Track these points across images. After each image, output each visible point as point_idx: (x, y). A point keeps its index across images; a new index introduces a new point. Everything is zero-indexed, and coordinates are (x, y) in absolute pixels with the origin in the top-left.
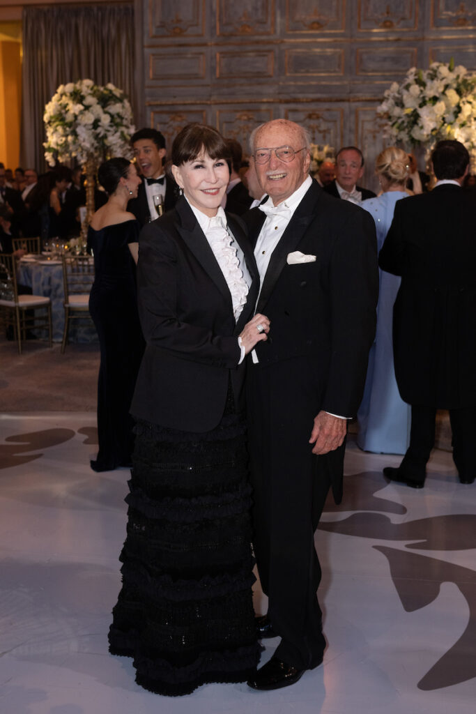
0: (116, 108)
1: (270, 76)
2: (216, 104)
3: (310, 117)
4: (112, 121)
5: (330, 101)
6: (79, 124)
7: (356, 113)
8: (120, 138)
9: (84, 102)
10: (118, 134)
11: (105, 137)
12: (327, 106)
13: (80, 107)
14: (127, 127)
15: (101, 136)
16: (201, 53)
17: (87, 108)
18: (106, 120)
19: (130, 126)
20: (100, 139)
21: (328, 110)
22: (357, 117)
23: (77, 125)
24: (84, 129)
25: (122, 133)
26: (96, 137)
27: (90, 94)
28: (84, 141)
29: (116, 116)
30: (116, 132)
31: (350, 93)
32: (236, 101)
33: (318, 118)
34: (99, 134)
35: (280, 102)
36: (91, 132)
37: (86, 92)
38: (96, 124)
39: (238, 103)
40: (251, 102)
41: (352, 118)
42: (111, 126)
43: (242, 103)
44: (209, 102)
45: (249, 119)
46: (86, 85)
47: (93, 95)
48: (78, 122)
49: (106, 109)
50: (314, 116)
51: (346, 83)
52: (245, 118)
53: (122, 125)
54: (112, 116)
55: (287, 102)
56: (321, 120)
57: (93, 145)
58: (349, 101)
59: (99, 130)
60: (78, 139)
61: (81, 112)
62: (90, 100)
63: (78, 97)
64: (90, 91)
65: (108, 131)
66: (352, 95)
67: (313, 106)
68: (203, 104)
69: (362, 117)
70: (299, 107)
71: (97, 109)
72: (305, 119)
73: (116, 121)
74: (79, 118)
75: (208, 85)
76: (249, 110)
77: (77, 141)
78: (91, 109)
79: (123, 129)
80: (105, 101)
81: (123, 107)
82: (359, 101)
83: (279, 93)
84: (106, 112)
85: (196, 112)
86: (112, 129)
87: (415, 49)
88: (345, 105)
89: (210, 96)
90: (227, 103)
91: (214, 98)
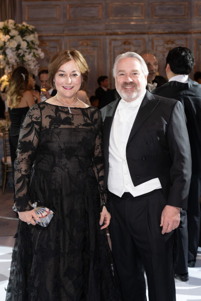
0: (30, 38)
1: (100, 19)
2: (67, 36)
3: (125, 43)
4: (28, 46)
5: (137, 34)
6: (8, 48)
7: (152, 41)
8: (33, 56)
9: (10, 34)
10: (32, 54)
11: (24, 56)
12: (135, 37)
13: (8, 37)
14: (36, 49)
15: (21, 55)
16: (57, 5)
17: (12, 37)
18: (24, 45)
19: (38, 49)
20: (21, 57)
21: (136, 39)
22: (153, 43)
23: (6, 48)
24: (10, 51)
25: (34, 53)
26: (18, 55)
27: (14, 29)
28: (11, 58)
29: (30, 43)
30: (30, 53)
31: (149, 28)
32: (79, 34)
33: (129, 44)
34: (20, 54)
35: (107, 34)
36: (15, 53)
37: (12, 27)
38: (18, 47)
39: (81, 35)
40: (88, 35)
41: (150, 44)
42: (27, 49)
43: (83, 35)
44: (62, 35)
45: (87, 45)
46: (11, 23)
47: (15, 29)
48: (6, 46)
49: (24, 38)
50: (127, 43)
51: (146, 23)
52: (85, 44)
53: (34, 48)
54: (28, 43)
55: (111, 34)
56: (131, 45)
57: (16, 61)
58: (148, 34)
59: (20, 51)
60: (7, 57)
61: (9, 40)
62: (14, 32)
63: (7, 30)
64: (14, 27)
65: (26, 52)
66: (150, 30)
67: (126, 37)
68: (59, 36)
69: (156, 43)
70: (118, 37)
71: (19, 38)
72: (121, 45)
73: (30, 46)
74: (7, 43)
75: (62, 25)
76: (87, 40)
77: (6, 58)
78: (14, 38)
79: (35, 51)
80: (23, 33)
81: (34, 37)
82: (154, 34)
83: (106, 29)
84: (24, 40)
85: (54, 41)
86: (28, 51)
87: (187, 3)
88: (146, 37)
89: (64, 31)
90: (74, 35)
91: (66, 32)
